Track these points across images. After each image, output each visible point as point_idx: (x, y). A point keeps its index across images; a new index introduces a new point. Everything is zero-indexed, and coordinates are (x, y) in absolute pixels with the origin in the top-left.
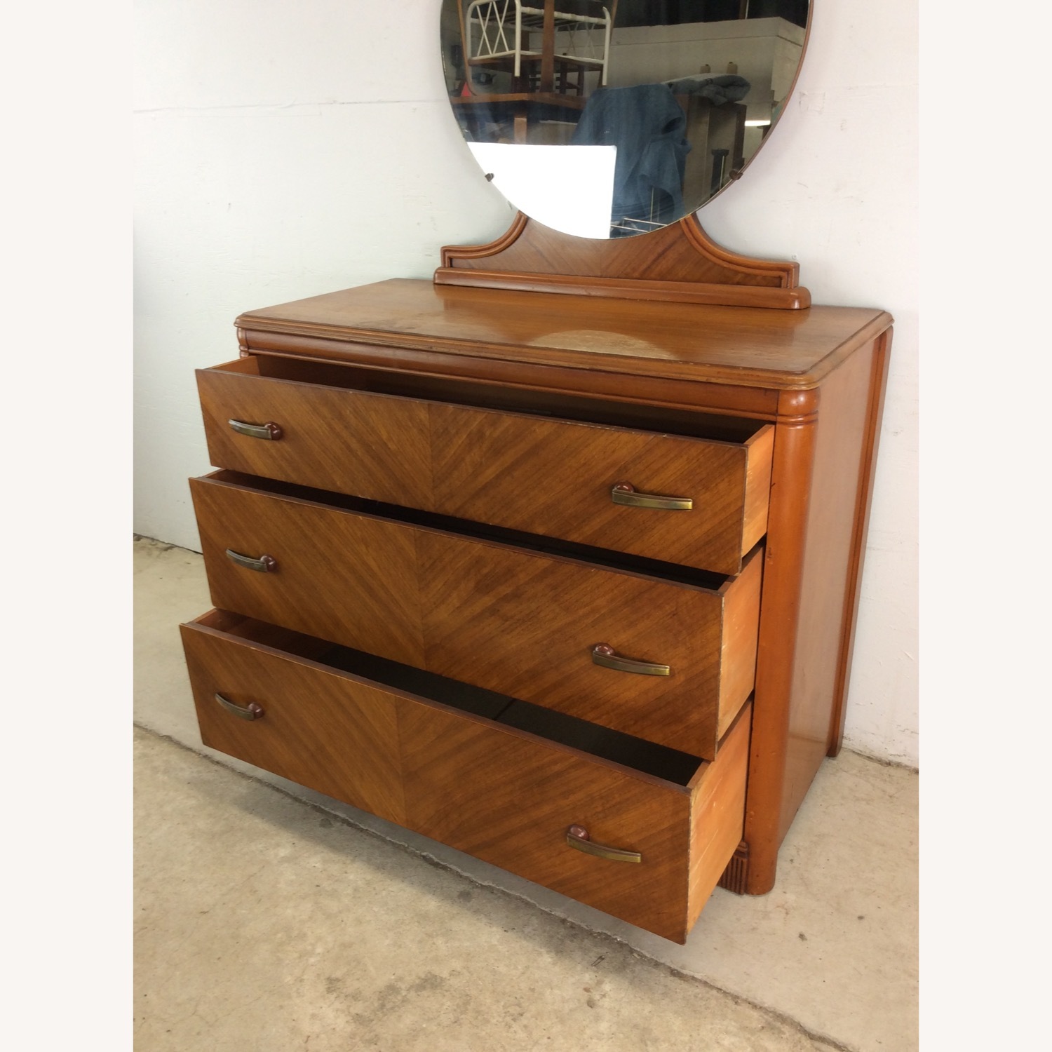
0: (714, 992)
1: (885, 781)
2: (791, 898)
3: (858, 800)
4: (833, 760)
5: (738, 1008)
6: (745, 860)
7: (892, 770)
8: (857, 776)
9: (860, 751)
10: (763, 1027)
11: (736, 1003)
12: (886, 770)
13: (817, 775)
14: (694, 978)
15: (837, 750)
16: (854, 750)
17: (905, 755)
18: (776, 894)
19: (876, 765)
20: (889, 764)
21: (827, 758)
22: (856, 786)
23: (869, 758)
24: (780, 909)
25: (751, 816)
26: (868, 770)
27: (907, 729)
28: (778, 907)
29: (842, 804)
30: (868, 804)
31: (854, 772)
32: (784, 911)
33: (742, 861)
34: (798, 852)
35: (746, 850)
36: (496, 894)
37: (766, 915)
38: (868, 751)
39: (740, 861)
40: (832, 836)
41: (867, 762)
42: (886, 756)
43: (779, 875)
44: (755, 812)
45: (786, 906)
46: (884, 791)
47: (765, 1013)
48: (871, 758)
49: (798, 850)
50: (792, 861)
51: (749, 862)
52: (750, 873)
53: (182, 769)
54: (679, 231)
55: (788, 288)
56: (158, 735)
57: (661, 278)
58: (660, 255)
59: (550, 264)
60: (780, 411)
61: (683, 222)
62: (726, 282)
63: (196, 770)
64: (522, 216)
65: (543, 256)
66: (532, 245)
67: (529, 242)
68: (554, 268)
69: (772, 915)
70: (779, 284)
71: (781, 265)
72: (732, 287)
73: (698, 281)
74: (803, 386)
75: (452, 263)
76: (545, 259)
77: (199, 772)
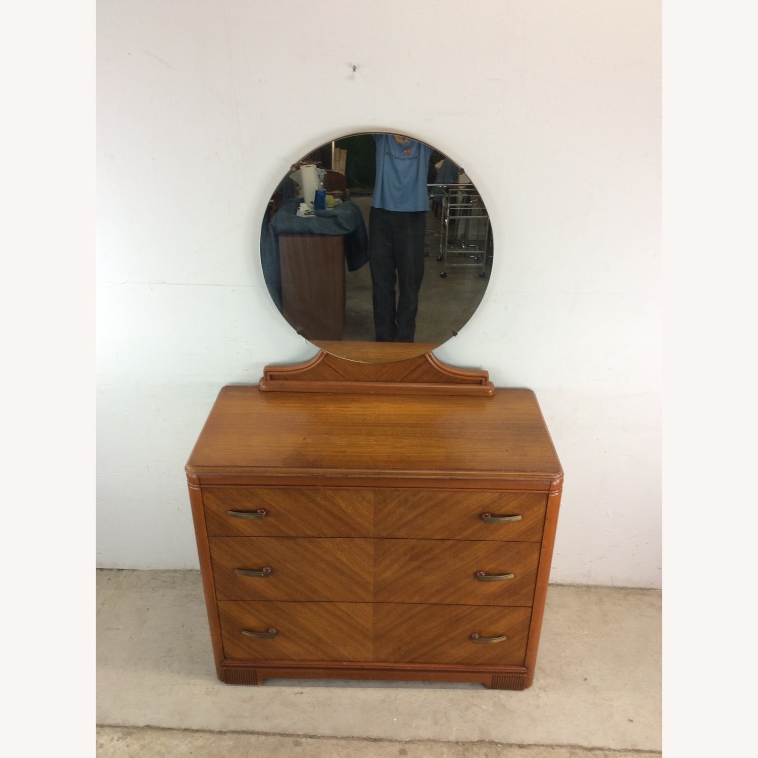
0: (541, 748)
2: (542, 682)
5: (555, 750)
10: (570, 756)
11: (553, 748)
14: (529, 745)
24: (541, 690)
32: (543, 690)
37: (538, 697)
45: (542, 687)
47: (566, 748)
53: (177, 745)
54: (425, 359)
55: (485, 385)
56: (139, 727)
57: (414, 382)
58: (413, 371)
59: (342, 376)
60: (551, 489)
61: (427, 355)
62: (451, 383)
63: (187, 742)
64: (323, 353)
65: (337, 372)
66: (329, 366)
67: (327, 364)
68: (345, 378)
69: (540, 695)
70: (480, 383)
71: (481, 374)
72: (455, 385)
73: (436, 382)
74: (558, 476)
75: (272, 378)
76: (339, 373)
77: (191, 742)
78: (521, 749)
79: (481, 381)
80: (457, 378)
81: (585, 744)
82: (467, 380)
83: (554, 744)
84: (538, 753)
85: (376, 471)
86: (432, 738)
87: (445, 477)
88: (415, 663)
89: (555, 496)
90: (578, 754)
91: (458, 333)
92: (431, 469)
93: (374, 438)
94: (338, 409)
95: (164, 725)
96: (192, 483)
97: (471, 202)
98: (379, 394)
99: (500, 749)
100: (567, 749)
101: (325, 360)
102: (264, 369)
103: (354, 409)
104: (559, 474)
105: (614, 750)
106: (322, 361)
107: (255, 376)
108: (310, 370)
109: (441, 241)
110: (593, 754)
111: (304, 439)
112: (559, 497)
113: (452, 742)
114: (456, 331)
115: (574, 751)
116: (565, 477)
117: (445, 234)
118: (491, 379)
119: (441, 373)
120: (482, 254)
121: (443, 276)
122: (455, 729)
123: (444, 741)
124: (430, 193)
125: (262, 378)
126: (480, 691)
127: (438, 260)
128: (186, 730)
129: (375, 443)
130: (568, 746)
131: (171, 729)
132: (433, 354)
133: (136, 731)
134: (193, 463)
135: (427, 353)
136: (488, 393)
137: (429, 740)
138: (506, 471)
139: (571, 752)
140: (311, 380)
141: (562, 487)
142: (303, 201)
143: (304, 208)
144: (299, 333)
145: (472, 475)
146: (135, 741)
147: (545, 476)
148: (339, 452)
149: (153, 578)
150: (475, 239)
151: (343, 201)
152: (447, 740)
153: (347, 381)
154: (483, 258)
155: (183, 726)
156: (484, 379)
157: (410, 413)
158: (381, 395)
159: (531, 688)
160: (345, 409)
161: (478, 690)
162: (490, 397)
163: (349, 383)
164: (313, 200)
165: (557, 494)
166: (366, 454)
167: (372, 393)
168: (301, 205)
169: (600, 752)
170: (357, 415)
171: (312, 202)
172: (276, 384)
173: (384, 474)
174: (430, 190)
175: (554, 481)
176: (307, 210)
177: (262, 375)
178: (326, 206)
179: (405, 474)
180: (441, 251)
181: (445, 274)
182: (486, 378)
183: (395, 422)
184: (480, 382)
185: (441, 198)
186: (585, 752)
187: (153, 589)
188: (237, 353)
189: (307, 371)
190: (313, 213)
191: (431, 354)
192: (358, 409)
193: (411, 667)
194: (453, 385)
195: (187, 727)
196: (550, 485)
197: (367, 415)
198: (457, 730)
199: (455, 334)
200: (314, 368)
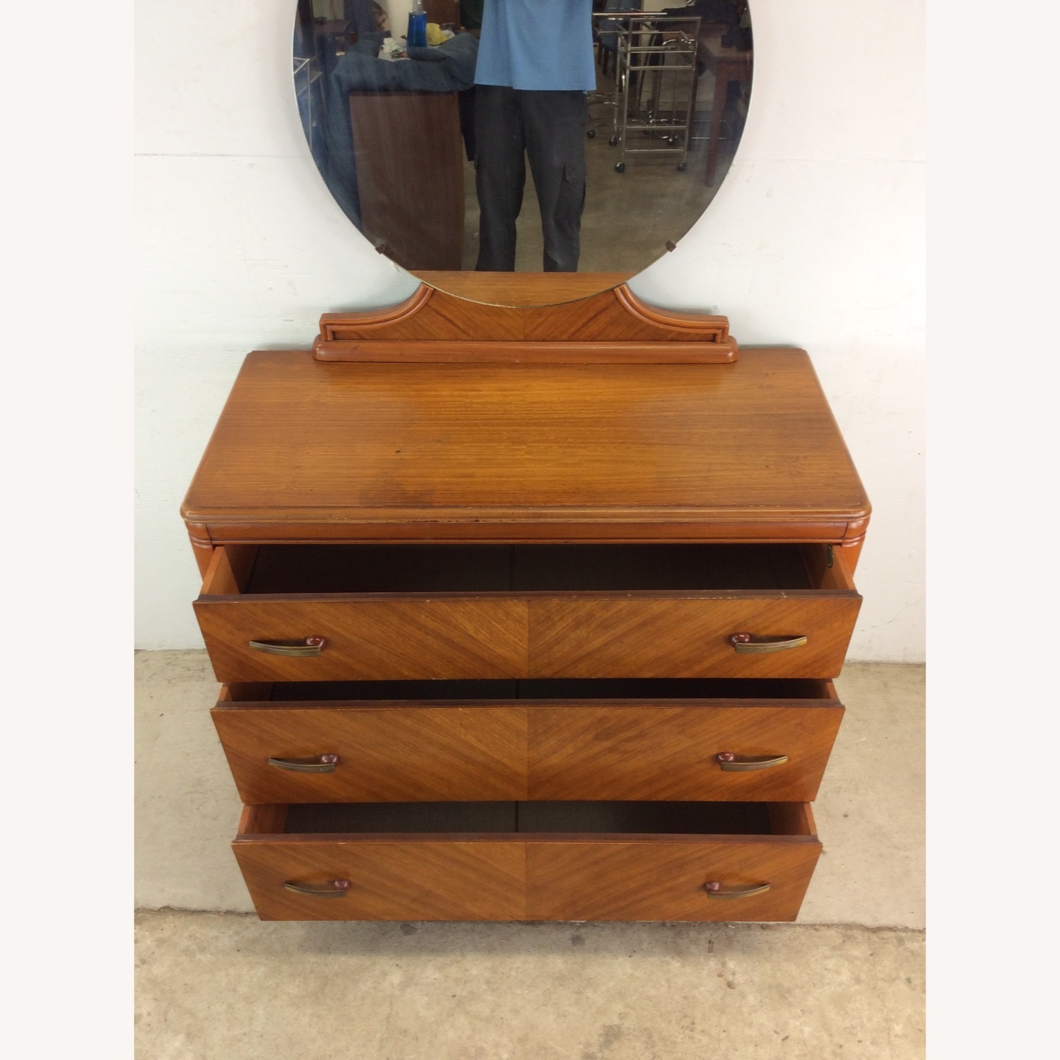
11: (816, 930)
47: (837, 928)
53: (216, 938)
54: (612, 298)
55: (722, 342)
56: (152, 910)
57: (593, 339)
58: (591, 319)
59: (463, 332)
60: (846, 536)
61: (618, 291)
62: (660, 340)
63: (231, 932)
64: (427, 289)
65: (454, 324)
66: (438, 313)
67: (434, 310)
68: (469, 335)
70: (713, 339)
71: (717, 323)
72: (668, 345)
73: (631, 340)
74: (862, 513)
75: (336, 336)
76: (458, 327)
77: (237, 933)
78: (765, 932)
79: (715, 335)
80: (670, 332)
81: (867, 921)
82: (689, 334)
83: (818, 922)
84: (792, 937)
85: (531, 511)
87: (655, 520)
89: (853, 547)
90: (856, 938)
91: (678, 245)
92: (630, 507)
93: (524, 447)
94: (457, 393)
95: (194, 906)
96: (196, 537)
97: (665, 43)
98: (530, 365)
99: (732, 933)
100: (840, 931)
101: (431, 300)
102: (320, 321)
103: (487, 393)
104: (863, 510)
105: (913, 931)
106: (426, 304)
107: (306, 333)
108: (405, 321)
109: (616, 113)
110: (880, 938)
111: (398, 451)
112: (858, 550)
114: (674, 243)
115: (849, 932)
116: (872, 516)
117: (621, 101)
118: (731, 333)
119: (642, 322)
120: (681, 133)
121: (620, 170)
124: (596, 29)
125: (319, 338)
127: (610, 143)
128: (228, 912)
129: (526, 456)
130: (839, 925)
131: (204, 911)
132: (628, 287)
133: (148, 916)
134: (195, 502)
135: (618, 286)
136: (726, 356)
138: (768, 506)
139: (845, 936)
140: (407, 340)
141: (864, 533)
142: (388, 35)
143: (391, 46)
144: (379, 250)
145: (704, 515)
146: (147, 933)
147: (839, 513)
148: (463, 476)
149: (169, 664)
150: (670, 109)
151: (456, 34)
153: (473, 340)
154: (683, 140)
155: (224, 907)
156: (719, 332)
157: (588, 398)
158: (535, 365)
160: (470, 393)
162: (729, 365)
163: (476, 345)
164: (405, 33)
165: (855, 544)
166: (511, 479)
167: (517, 361)
168: (386, 40)
169: (891, 934)
170: (492, 403)
171: (403, 37)
172: (343, 350)
173: (545, 516)
174: (596, 22)
175: (852, 522)
176: (396, 51)
177: (317, 331)
178: (429, 43)
179: (584, 516)
180: (616, 128)
181: (623, 166)
182: (724, 330)
183: (561, 416)
184: (711, 338)
185: (616, 36)
186: (866, 934)
187: (169, 681)
188: (270, 289)
189: (400, 323)
190: (405, 54)
191: (625, 287)
192: (492, 393)
194: (664, 344)
195: (231, 908)
196: (847, 528)
197: (510, 403)
199: (671, 247)
200: (411, 318)
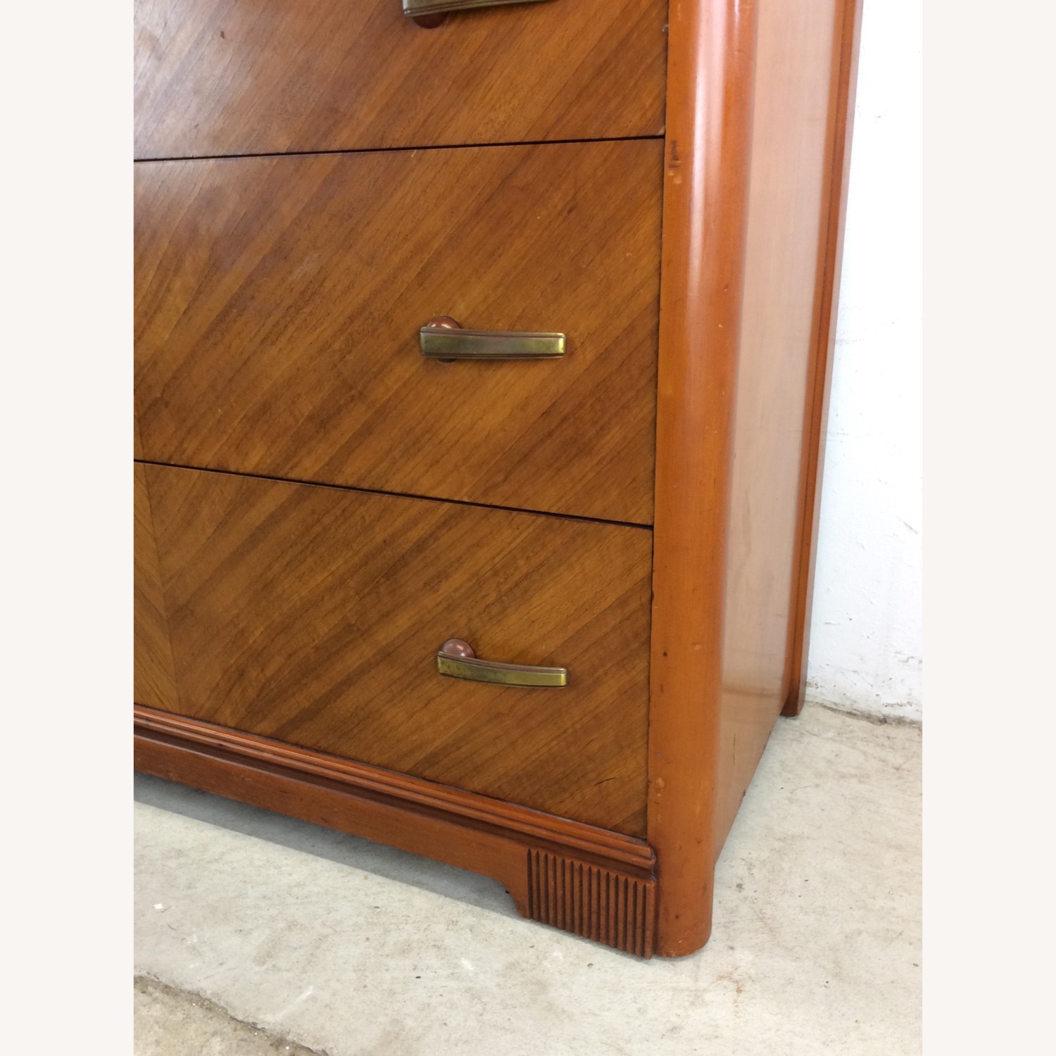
1: (883, 745)
2: (744, 959)
3: (843, 776)
4: (794, 720)
6: (651, 885)
7: (891, 730)
8: (835, 741)
9: (835, 704)
12: (881, 730)
13: (770, 742)
15: (799, 707)
16: (825, 703)
17: (910, 704)
18: (713, 956)
19: (864, 723)
20: (884, 721)
21: (783, 719)
22: (837, 755)
23: (850, 714)
24: (726, 982)
25: (658, 790)
26: (851, 731)
27: (912, 658)
28: (721, 978)
29: (817, 786)
30: (860, 782)
31: (830, 735)
32: (733, 986)
33: (645, 887)
34: (749, 869)
35: (652, 862)
36: (150, 995)
37: (697, 999)
38: (848, 703)
39: (640, 888)
40: (808, 838)
41: (849, 720)
42: (878, 709)
43: (718, 915)
44: (664, 780)
45: (735, 976)
46: (883, 761)
48: (855, 715)
49: (750, 867)
50: (740, 886)
51: (658, 890)
52: (662, 911)
69: (708, 997)
86: (208, 994)
88: (287, 742)
113: (263, 1030)
122: (309, 992)
123: (240, 1018)
126: (494, 915)
137: (196, 998)
152: (251, 1020)
159: (685, 966)
161: (487, 912)
193: (275, 753)
198: (313, 999)
